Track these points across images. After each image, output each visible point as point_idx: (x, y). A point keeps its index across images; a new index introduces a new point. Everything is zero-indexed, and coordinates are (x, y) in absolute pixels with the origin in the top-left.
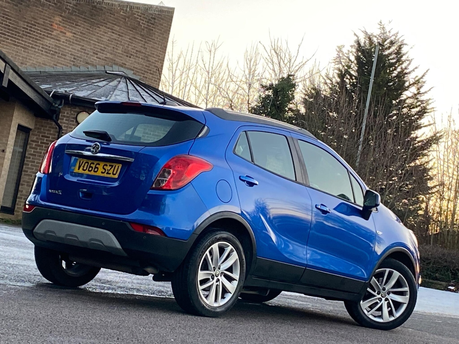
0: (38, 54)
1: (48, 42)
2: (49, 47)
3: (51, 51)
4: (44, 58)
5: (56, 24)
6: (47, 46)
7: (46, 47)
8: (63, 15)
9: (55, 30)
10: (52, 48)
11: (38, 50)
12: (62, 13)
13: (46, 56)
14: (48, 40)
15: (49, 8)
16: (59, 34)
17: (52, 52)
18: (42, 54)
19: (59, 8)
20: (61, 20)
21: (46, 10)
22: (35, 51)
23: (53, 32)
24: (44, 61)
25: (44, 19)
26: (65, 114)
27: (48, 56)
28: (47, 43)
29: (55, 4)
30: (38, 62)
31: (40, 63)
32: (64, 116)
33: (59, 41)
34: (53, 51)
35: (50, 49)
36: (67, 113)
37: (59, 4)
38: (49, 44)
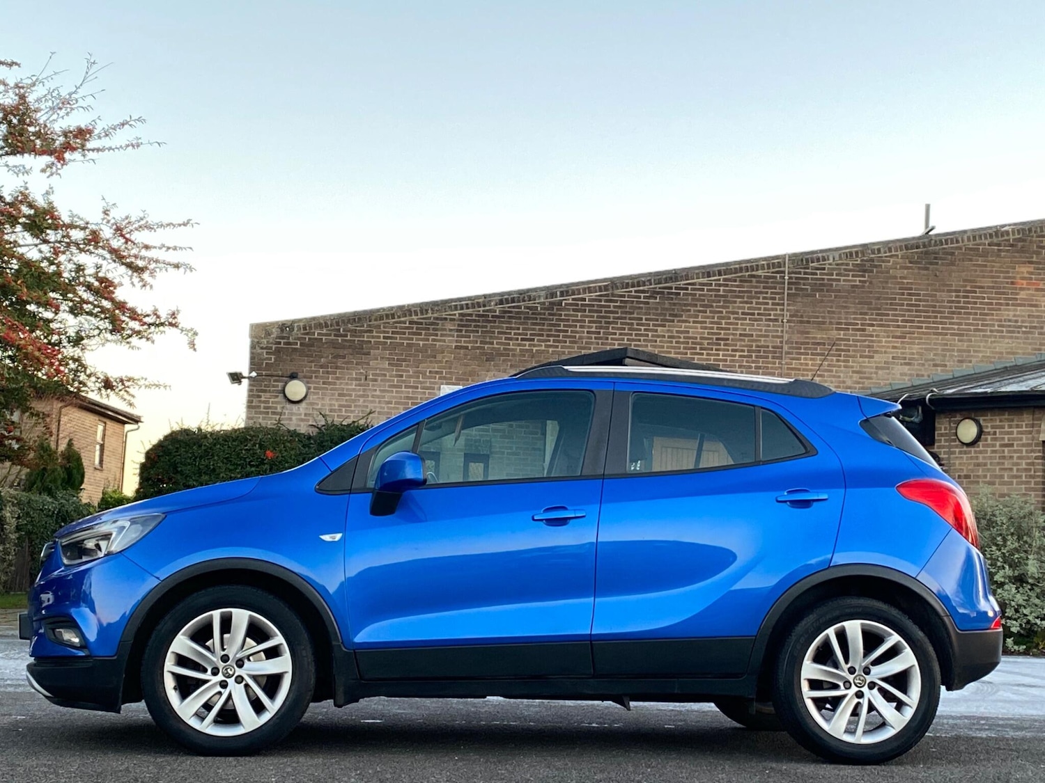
0: (993, 340)
1: (1009, 313)
2: (1016, 321)
3: (1020, 327)
4: (1008, 343)
5: (1023, 278)
6: (1010, 321)
7: (1010, 323)
8: (1034, 259)
9: (1022, 289)
10: (1023, 322)
11: (991, 331)
12: (1032, 257)
13: (1011, 337)
14: (1009, 310)
15: (999, 256)
16: (1033, 295)
17: (1024, 329)
18: (1003, 337)
19: (1022, 251)
20: (1031, 270)
21: (993, 261)
22: (984, 336)
23: (1017, 294)
24: (1012, 348)
25: (992, 277)
26: (943, 431)
27: (1017, 338)
28: (1008, 315)
29: (1012, 245)
30: (996, 353)
31: (1002, 353)
32: (942, 435)
33: (1036, 306)
34: (1026, 327)
35: (1019, 324)
36: (946, 429)
37: (1020, 244)
38: (1014, 316)
